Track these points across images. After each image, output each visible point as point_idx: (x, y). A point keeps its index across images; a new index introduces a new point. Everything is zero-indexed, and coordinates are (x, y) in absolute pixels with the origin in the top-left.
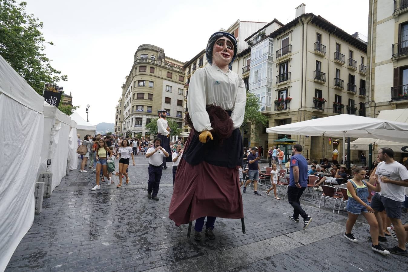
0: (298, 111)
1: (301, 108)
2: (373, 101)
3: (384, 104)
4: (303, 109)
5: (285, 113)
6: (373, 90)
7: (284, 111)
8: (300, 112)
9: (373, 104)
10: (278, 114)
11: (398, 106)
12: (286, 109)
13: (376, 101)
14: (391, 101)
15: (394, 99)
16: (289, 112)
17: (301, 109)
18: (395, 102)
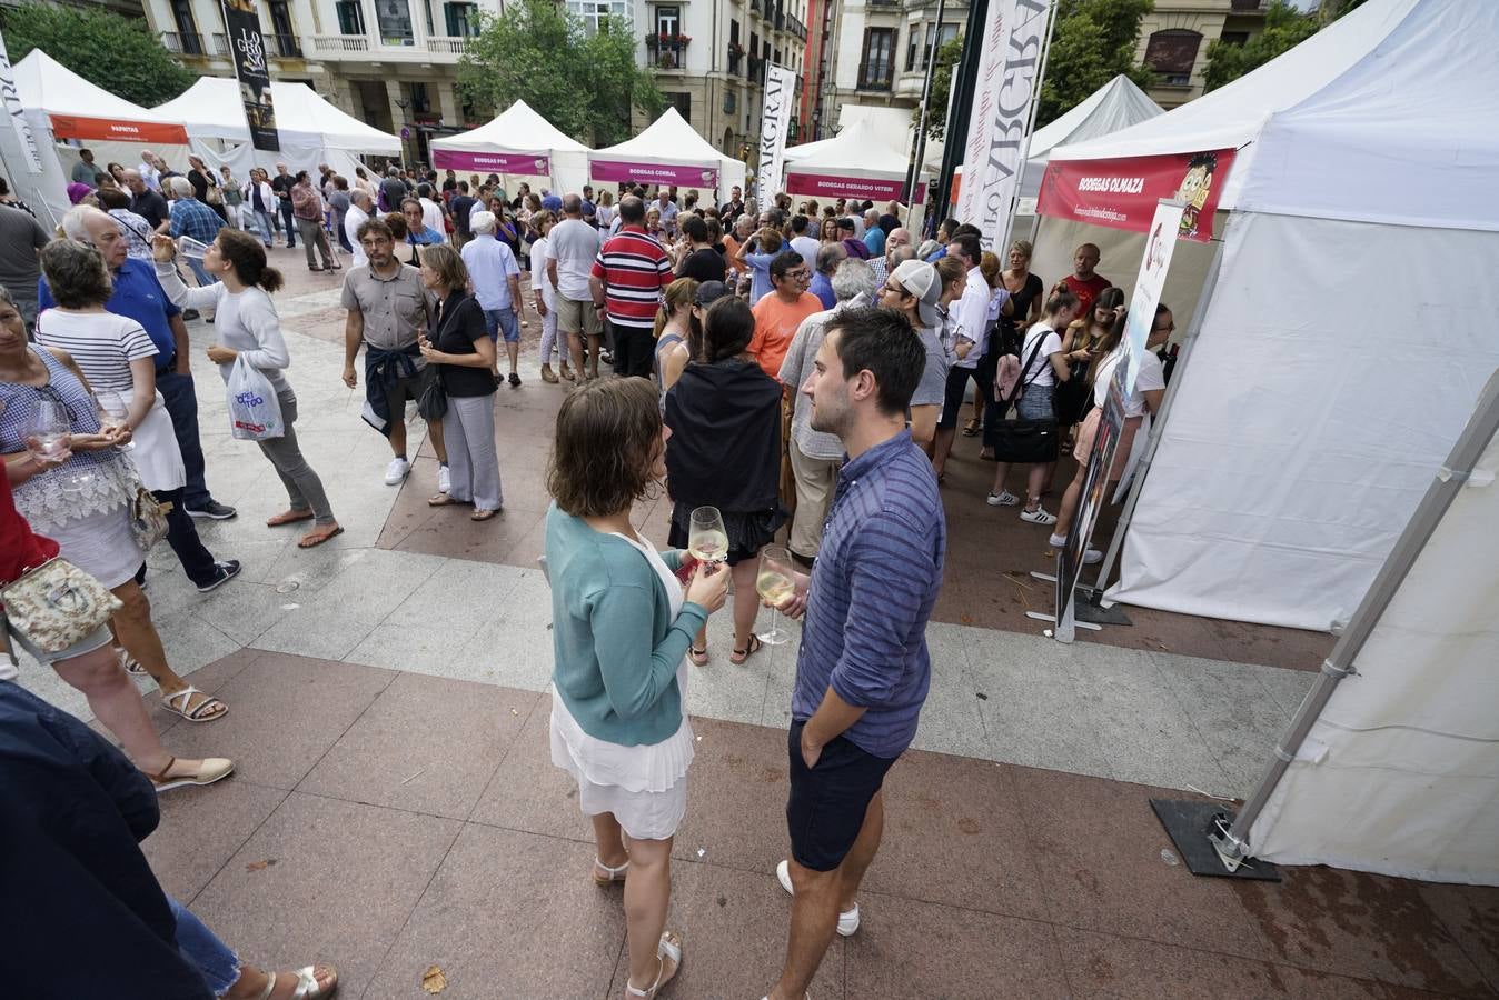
0: (706, 78)
1: (713, 71)
2: (834, 84)
3: (848, 93)
4: (715, 75)
5: (677, 77)
6: (836, 62)
7: (675, 72)
8: (710, 80)
9: (833, 91)
10: (658, 77)
11: (863, 101)
12: (677, 66)
13: (838, 85)
14: (856, 90)
15: (862, 85)
16: (684, 77)
17: (712, 75)
18: (860, 93)
